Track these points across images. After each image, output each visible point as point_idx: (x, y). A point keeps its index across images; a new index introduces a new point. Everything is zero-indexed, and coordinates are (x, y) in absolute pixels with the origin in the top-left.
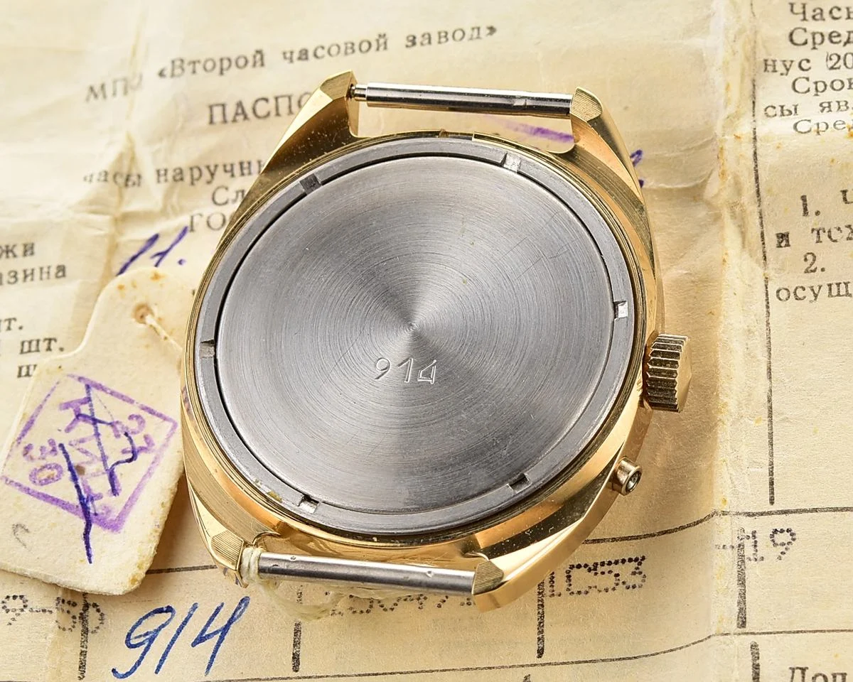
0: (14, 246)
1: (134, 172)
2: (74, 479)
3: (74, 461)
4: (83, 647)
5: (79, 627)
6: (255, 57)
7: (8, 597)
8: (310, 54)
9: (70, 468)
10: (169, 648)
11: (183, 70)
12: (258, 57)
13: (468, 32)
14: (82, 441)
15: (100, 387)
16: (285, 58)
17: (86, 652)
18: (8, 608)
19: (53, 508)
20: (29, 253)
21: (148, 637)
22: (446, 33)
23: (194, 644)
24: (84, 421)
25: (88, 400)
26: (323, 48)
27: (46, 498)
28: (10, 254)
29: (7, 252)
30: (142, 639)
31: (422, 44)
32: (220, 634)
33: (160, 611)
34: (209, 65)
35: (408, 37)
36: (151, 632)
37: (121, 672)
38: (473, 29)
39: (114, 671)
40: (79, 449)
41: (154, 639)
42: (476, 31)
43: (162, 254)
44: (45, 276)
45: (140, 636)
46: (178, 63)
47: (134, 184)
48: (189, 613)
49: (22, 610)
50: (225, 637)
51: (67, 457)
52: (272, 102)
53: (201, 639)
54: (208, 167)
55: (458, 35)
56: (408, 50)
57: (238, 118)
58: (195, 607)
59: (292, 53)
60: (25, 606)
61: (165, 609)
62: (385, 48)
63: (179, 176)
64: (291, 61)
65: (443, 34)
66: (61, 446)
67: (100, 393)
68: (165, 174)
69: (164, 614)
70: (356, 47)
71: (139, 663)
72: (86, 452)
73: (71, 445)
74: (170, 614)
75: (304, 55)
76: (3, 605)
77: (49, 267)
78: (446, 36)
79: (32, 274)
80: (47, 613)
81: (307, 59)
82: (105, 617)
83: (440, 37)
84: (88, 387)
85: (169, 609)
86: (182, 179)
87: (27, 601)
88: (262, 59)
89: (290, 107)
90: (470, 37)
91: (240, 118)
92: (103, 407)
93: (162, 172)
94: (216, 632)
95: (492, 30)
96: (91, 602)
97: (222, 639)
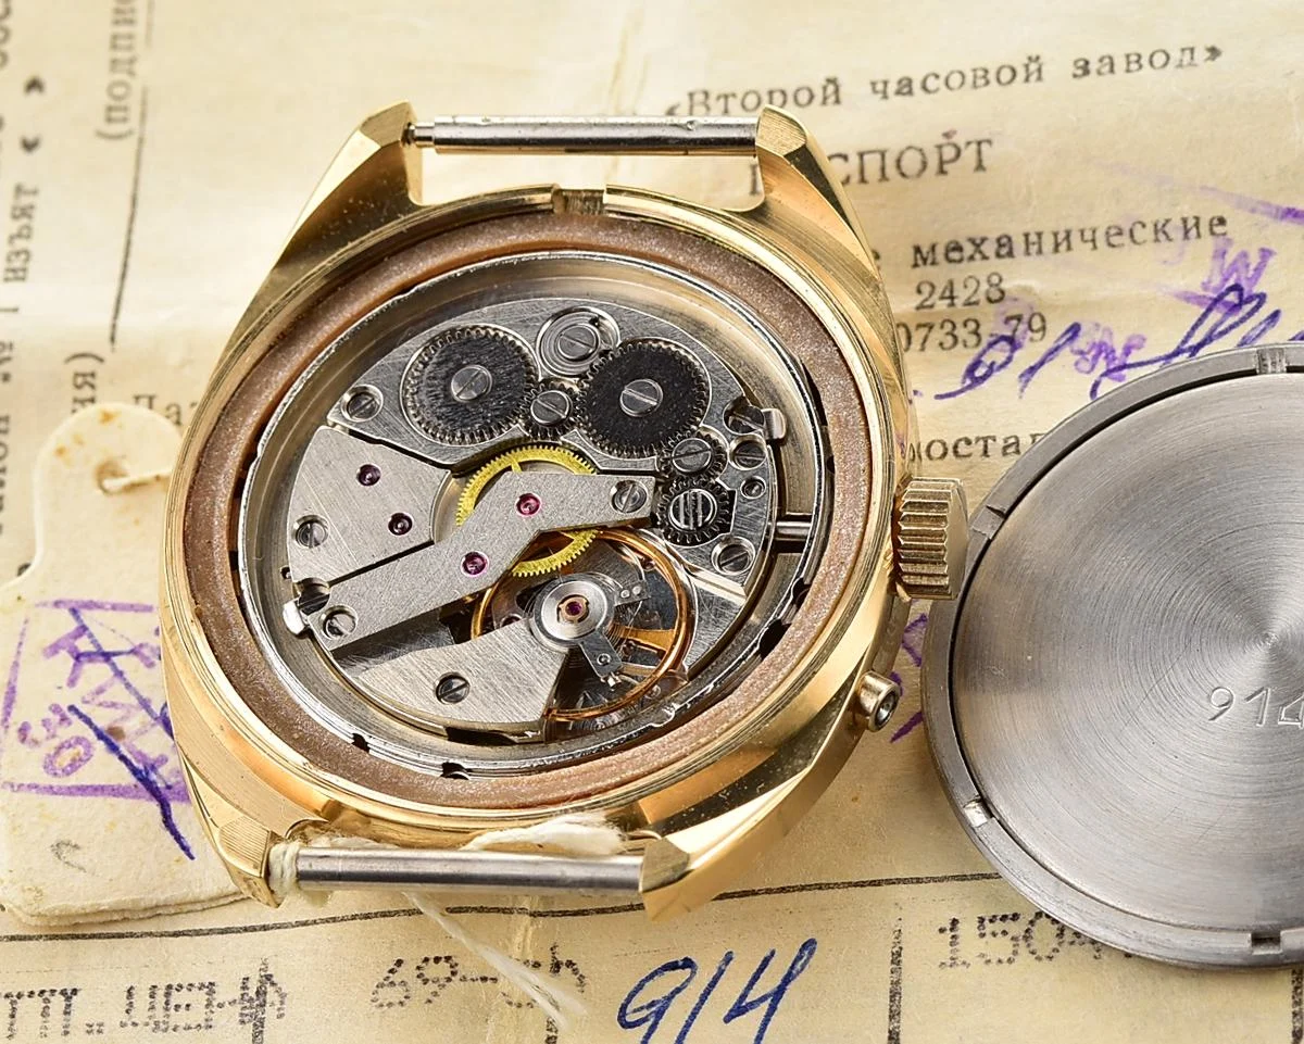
2: (113, 748)
3: (102, 724)
4: (550, 1030)
6: (825, 88)
7: (426, 960)
8: (916, 86)
9: (100, 736)
10: (688, 1025)
11: (708, 108)
12: (831, 88)
13: (1175, 55)
14: (100, 691)
15: (91, 605)
16: (875, 91)
17: (556, 1038)
18: (426, 976)
19: (99, 802)
21: (654, 1009)
22: (1139, 56)
23: (728, 1019)
24: (91, 661)
25: (83, 630)
26: (937, 76)
27: (82, 790)
30: (645, 1013)
31: (1099, 73)
32: (769, 1000)
33: (673, 966)
34: (752, 101)
35: (1076, 62)
36: (658, 1001)
38: (1183, 50)
40: (100, 704)
41: (663, 1012)
42: (1188, 53)
45: (642, 1008)
46: (699, 97)
48: (720, 968)
49: (449, 980)
50: (779, 1006)
51: (88, 721)
52: (854, 160)
53: (739, 1010)
55: (1159, 59)
56: (1075, 81)
58: (728, 959)
59: (886, 83)
60: (453, 973)
61: (681, 963)
62: (1039, 78)
64: (885, 96)
65: (1134, 58)
66: (72, 708)
67: (96, 613)
69: (679, 971)
70: (992, 76)
72: (113, 705)
73: (87, 702)
74: (688, 970)
75: (905, 87)
76: (418, 972)
78: (1138, 61)
80: (489, 982)
81: (910, 93)
82: (586, 980)
83: (1129, 63)
84: (74, 612)
85: (688, 963)
87: (456, 965)
88: (837, 91)
89: (883, 169)
90: (1178, 63)
92: (109, 631)
94: (763, 999)
95: (1214, 52)
96: (562, 958)
97: (772, 1009)
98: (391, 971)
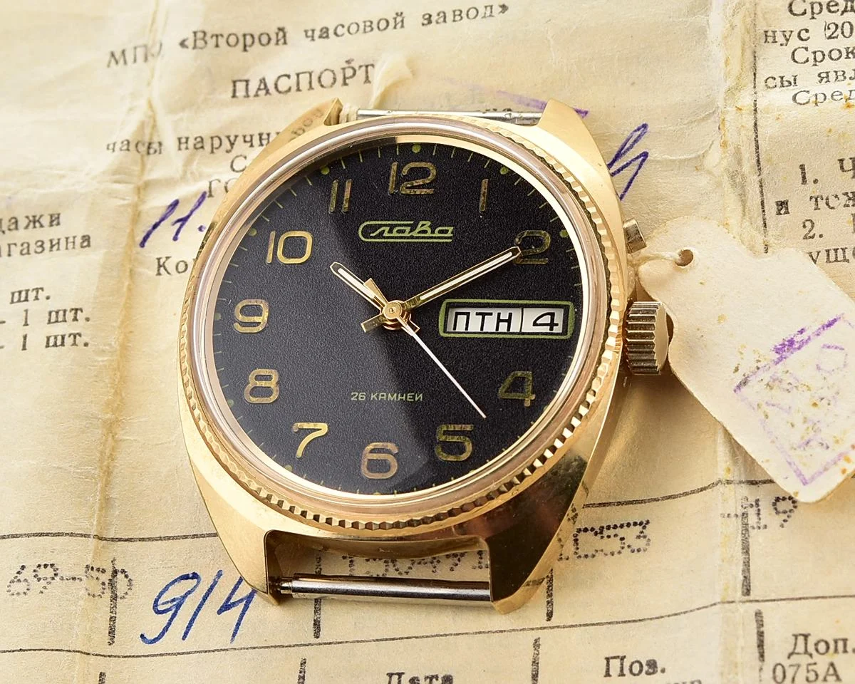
0: (41, 216)
1: (156, 140)
4: (112, 612)
5: (108, 594)
6: (277, 34)
7: (39, 566)
8: (331, 32)
10: (196, 614)
11: (205, 42)
12: (281, 34)
13: (482, 11)
16: (307, 36)
17: (115, 617)
18: (40, 576)
20: (55, 223)
21: (174, 603)
22: (461, 12)
23: (220, 612)
26: (343, 26)
28: (37, 224)
29: (34, 222)
30: (169, 605)
31: (437, 23)
32: (244, 602)
33: (186, 577)
34: (232, 40)
35: (424, 16)
36: (178, 599)
37: (150, 637)
38: (486, 7)
39: (142, 636)
41: (180, 606)
42: (489, 8)
43: (183, 221)
44: (70, 245)
45: (168, 602)
46: (200, 35)
47: (155, 151)
48: (215, 580)
49: (53, 579)
50: (250, 605)
52: (294, 78)
53: (226, 607)
54: (228, 137)
55: (472, 13)
56: (424, 27)
57: (260, 92)
58: (219, 575)
59: (313, 31)
60: (56, 575)
61: (191, 576)
62: (402, 26)
63: (200, 144)
64: (313, 40)
65: (458, 13)
68: (187, 142)
69: (190, 580)
70: (375, 26)
71: (166, 629)
74: (195, 580)
75: (325, 33)
76: (34, 574)
77: (74, 237)
78: (460, 15)
79: (58, 243)
80: (77, 581)
81: (327, 37)
82: (133, 583)
83: (455, 16)
85: (195, 576)
86: (202, 147)
87: (57, 569)
88: (284, 36)
89: (310, 83)
90: (483, 15)
91: (262, 93)
93: (183, 140)
94: (241, 601)
95: (504, 8)
96: (119, 568)
97: (246, 607)
98: (18, 573)
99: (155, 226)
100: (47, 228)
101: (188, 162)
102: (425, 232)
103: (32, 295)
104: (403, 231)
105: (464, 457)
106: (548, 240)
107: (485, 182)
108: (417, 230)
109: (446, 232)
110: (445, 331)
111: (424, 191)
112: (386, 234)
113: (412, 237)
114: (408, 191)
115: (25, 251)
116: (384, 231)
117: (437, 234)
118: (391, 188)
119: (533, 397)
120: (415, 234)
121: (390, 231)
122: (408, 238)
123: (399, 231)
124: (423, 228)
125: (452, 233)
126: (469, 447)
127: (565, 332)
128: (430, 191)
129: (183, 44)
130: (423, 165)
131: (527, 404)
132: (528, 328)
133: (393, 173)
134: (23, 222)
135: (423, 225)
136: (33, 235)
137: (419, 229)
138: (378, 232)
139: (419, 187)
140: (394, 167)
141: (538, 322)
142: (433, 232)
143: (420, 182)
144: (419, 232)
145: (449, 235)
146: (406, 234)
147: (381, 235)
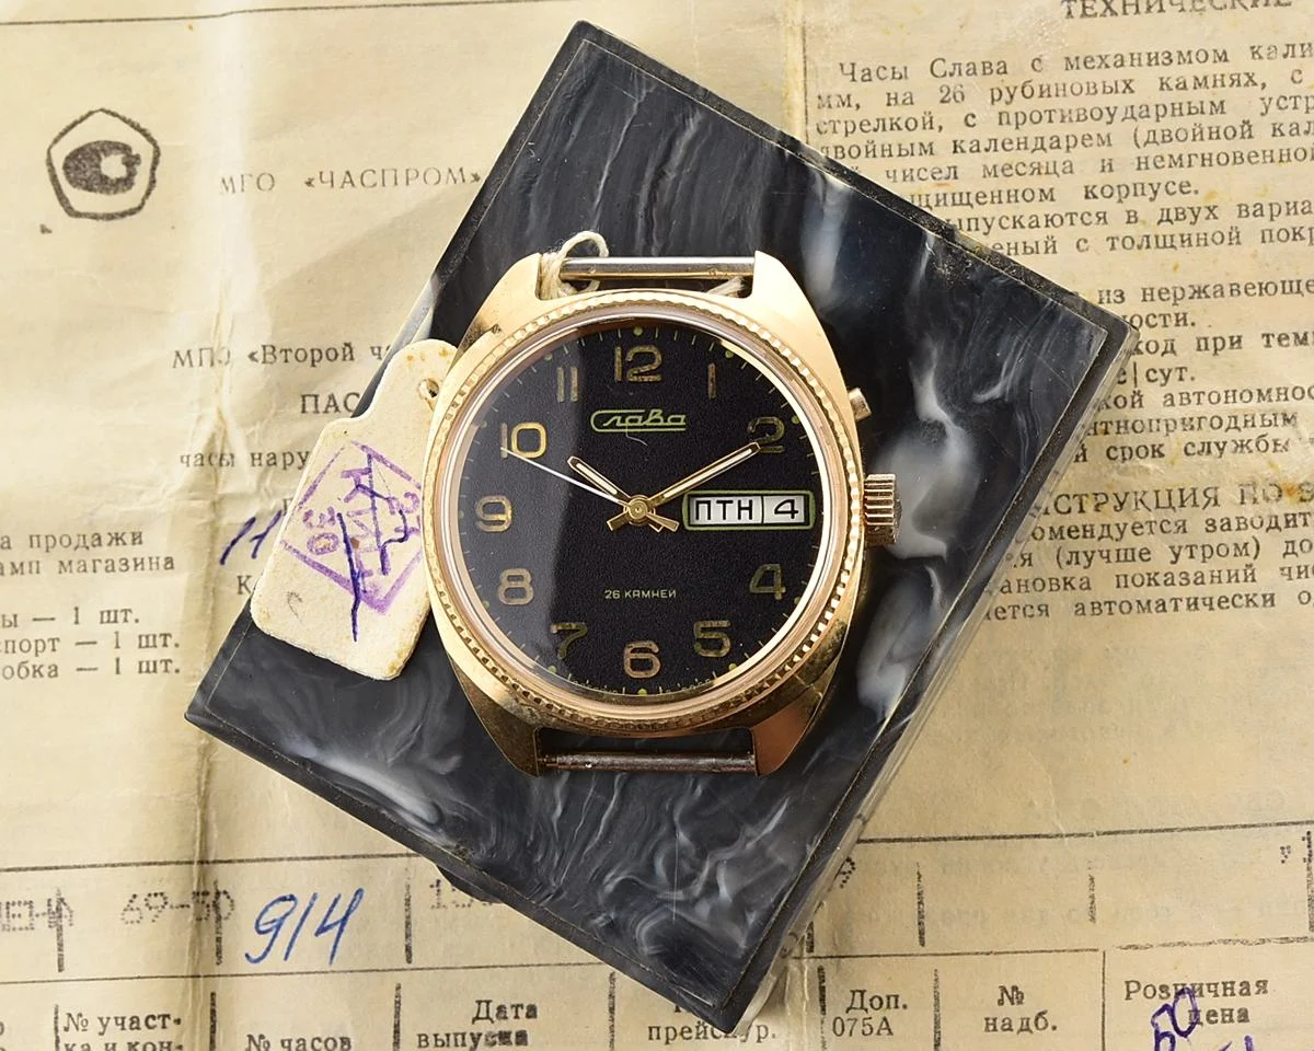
0: (123, 534)
1: (227, 451)
4: (218, 933)
5: (213, 915)
6: (344, 350)
10: (295, 936)
12: (348, 350)
17: (221, 938)
18: (151, 905)
20: (137, 541)
21: (275, 924)
23: (316, 935)
28: (120, 542)
29: (117, 539)
30: (269, 926)
32: (338, 925)
33: (284, 899)
34: (301, 355)
36: (277, 919)
37: (254, 956)
39: (247, 956)
41: (280, 926)
43: (261, 537)
44: (154, 566)
45: (269, 922)
47: (228, 464)
48: (310, 903)
49: (163, 907)
50: (344, 929)
53: (322, 930)
54: (299, 453)
57: (329, 409)
58: (315, 897)
60: (166, 903)
61: (288, 897)
63: (273, 460)
68: (260, 458)
69: (288, 902)
71: (268, 949)
74: (293, 902)
76: (146, 902)
77: (158, 558)
79: (142, 562)
80: (186, 908)
82: (236, 904)
85: (292, 898)
86: (275, 464)
87: (166, 898)
88: (351, 353)
93: (257, 456)
94: (336, 923)
96: (221, 889)
97: (341, 932)
98: (131, 901)
99: (234, 542)
100: (129, 546)
101: (262, 478)
102: (658, 421)
103: (121, 616)
104: (636, 421)
105: (724, 652)
106: (781, 428)
107: (712, 367)
108: (650, 419)
109: (679, 420)
110: (690, 525)
111: (652, 378)
112: (618, 424)
113: (645, 427)
114: (635, 378)
115: (110, 568)
116: (615, 421)
117: (669, 423)
118: (618, 376)
119: (784, 590)
120: (647, 423)
121: (623, 421)
122: (641, 427)
123: (631, 421)
124: (655, 417)
125: (685, 421)
126: (727, 643)
127: (807, 522)
128: (657, 378)
129: (252, 356)
130: (647, 349)
131: (779, 597)
132: (771, 518)
133: (618, 359)
134: (106, 539)
135: (655, 413)
136: (117, 552)
137: (650, 418)
138: (609, 422)
139: (646, 374)
140: (618, 352)
141: (780, 510)
142: (665, 421)
143: (647, 368)
144: (652, 421)
145: (682, 423)
146: (639, 424)
147: (613, 425)
